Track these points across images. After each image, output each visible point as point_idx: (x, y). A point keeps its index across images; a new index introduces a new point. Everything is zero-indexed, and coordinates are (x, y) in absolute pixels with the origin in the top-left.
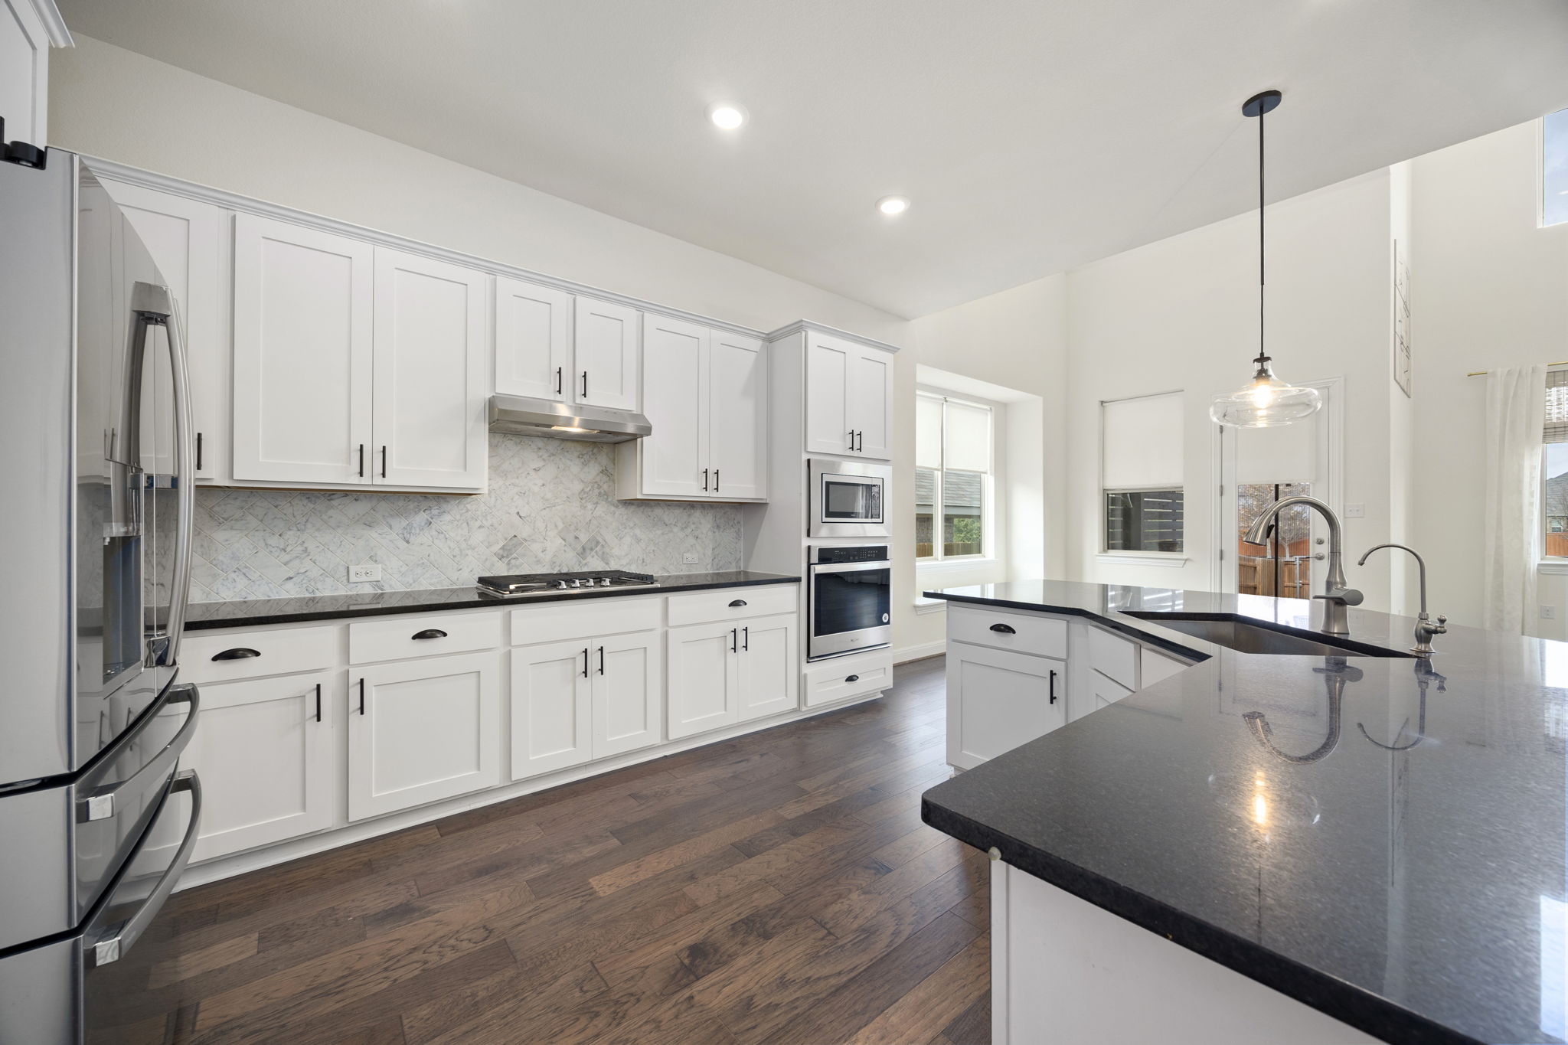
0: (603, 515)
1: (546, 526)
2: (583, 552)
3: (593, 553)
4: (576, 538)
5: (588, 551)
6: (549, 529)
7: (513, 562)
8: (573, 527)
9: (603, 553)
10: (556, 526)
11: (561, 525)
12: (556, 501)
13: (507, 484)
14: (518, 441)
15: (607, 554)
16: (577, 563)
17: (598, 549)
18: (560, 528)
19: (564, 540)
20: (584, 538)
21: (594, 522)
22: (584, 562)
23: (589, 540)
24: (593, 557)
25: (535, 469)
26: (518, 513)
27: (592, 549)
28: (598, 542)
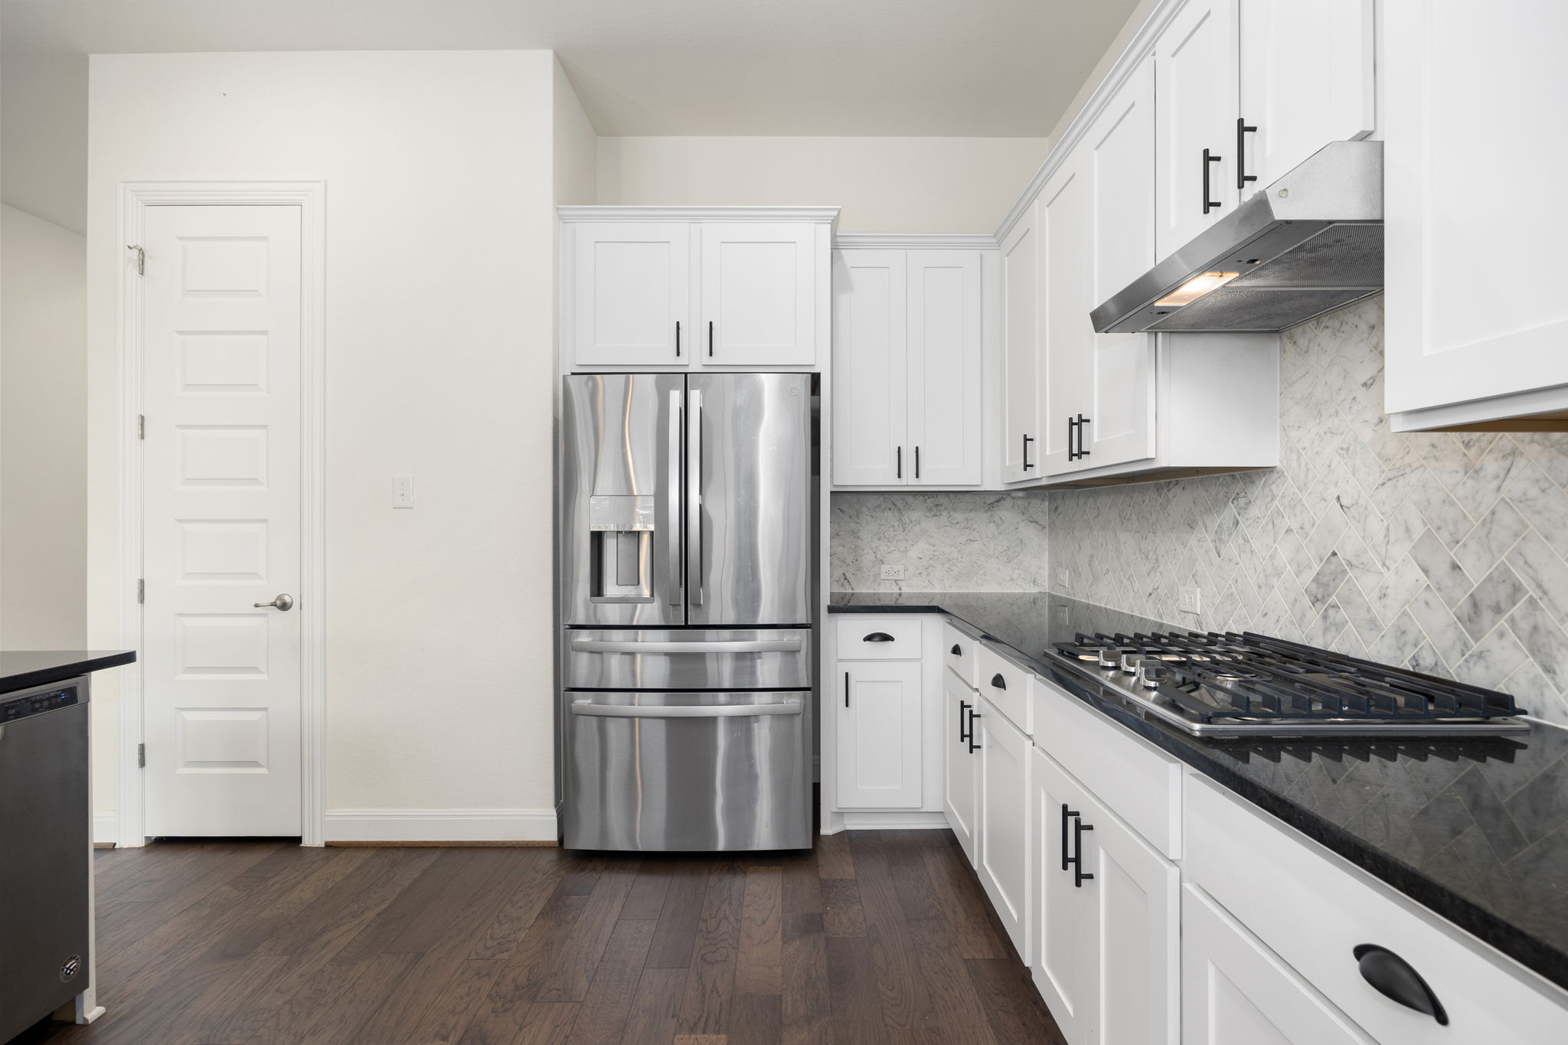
0: (1533, 492)
1: (1388, 529)
2: (1473, 614)
3: (1503, 622)
4: (1455, 567)
5: (1487, 615)
6: (1392, 538)
7: (1331, 612)
8: (1443, 537)
9: (1535, 628)
10: (1407, 530)
11: (1418, 530)
12: (1408, 459)
13: (1322, 432)
14: (1337, 324)
15: (1550, 633)
16: (1459, 646)
17: (1517, 610)
18: (1416, 537)
19: (1426, 571)
20: (1476, 572)
21: (1506, 518)
22: (1475, 647)
23: (1490, 578)
24: (1501, 635)
25: (1365, 385)
26: (1338, 498)
27: (1498, 610)
28: (1517, 589)
